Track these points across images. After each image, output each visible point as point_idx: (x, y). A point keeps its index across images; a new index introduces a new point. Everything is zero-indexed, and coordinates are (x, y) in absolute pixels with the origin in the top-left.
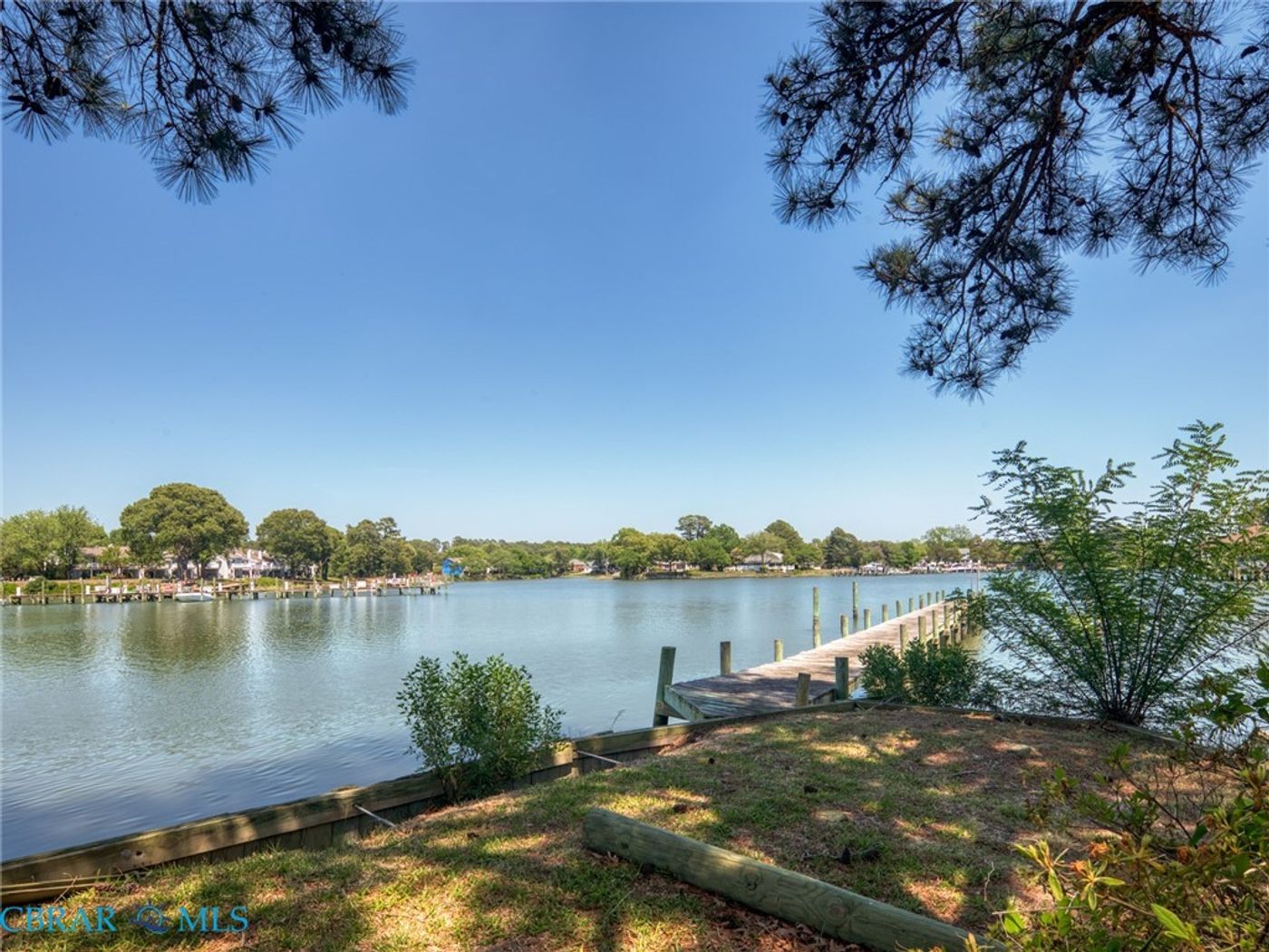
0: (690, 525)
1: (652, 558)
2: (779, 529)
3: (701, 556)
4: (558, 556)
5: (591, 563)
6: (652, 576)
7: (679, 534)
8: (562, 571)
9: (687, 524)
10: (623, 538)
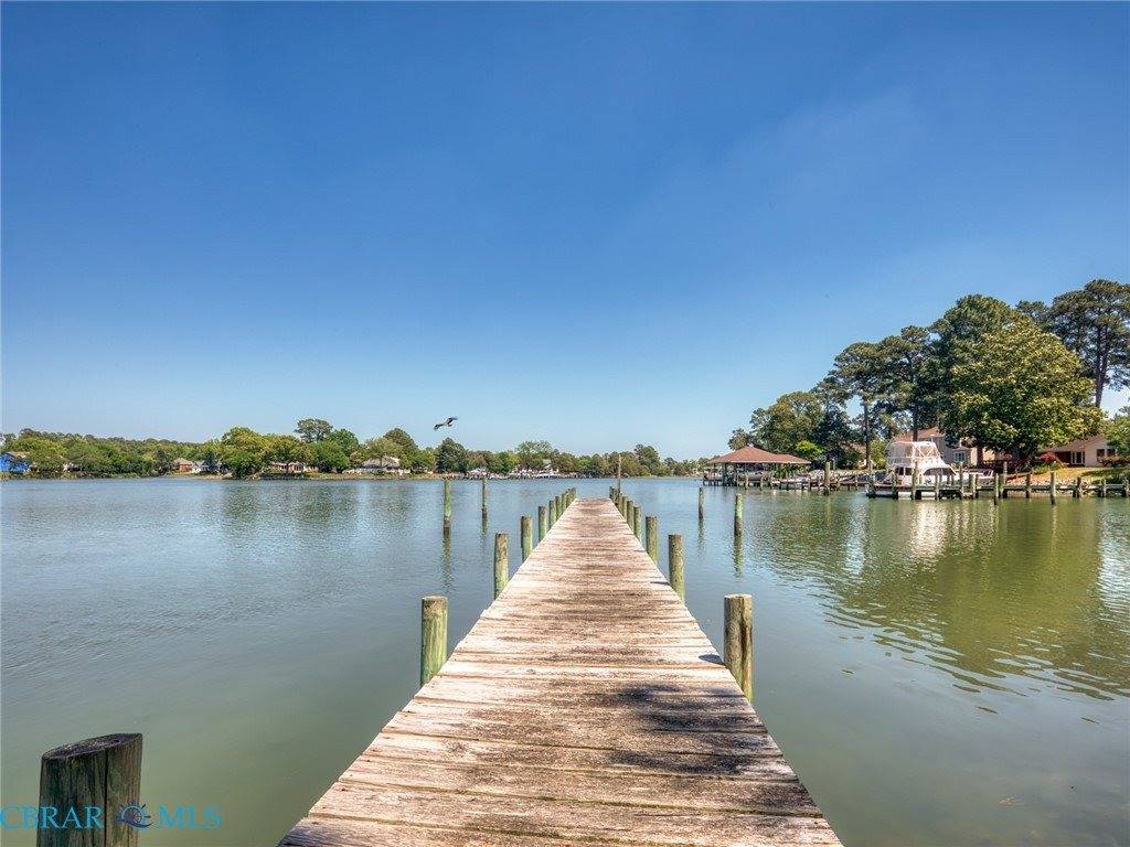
0: (309, 428)
1: (267, 458)
2: (397, 436)
3: (320, 458)
4: (161, 454)
5: (200, 463)
6: (266, 477)
7: (298, 436)
8: (165, 470)
9: (307, 427)
10: (235, 438)
